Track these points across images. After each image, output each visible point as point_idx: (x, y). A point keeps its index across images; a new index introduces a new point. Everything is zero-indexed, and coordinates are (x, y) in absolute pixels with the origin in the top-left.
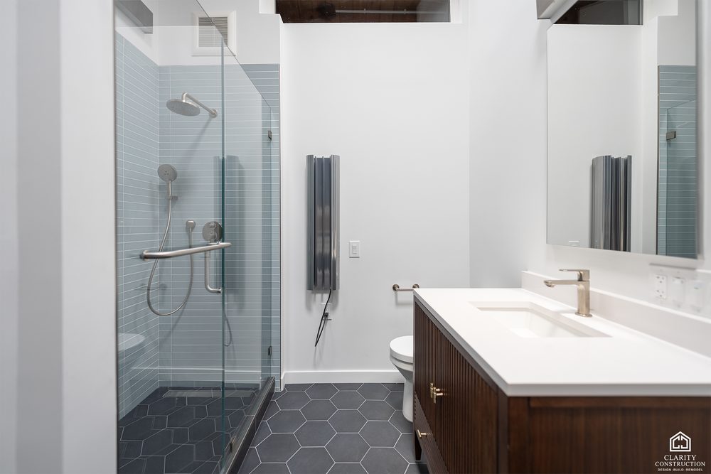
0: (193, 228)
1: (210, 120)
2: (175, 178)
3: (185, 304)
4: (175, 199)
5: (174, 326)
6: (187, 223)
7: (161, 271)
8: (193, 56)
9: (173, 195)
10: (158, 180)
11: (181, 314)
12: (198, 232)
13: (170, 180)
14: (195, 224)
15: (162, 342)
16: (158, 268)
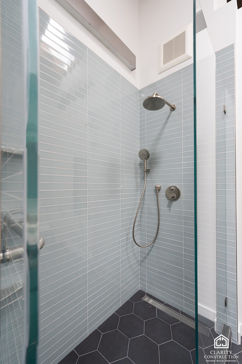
0: (159, 190)
1: (170, 113)
2: (148, 157)
3: (154, 241)
4: (148, 171)
5: (148, 254)
6: (155, 187)
7: (141, 217)
8: (159, 74)
9: (147, 169)
10: (139, 160)
11: (152, 248)
12: (162, 193)
13: (146, 159)
14: (160, 187)
15: (142, 261)
16: (139, 214)
